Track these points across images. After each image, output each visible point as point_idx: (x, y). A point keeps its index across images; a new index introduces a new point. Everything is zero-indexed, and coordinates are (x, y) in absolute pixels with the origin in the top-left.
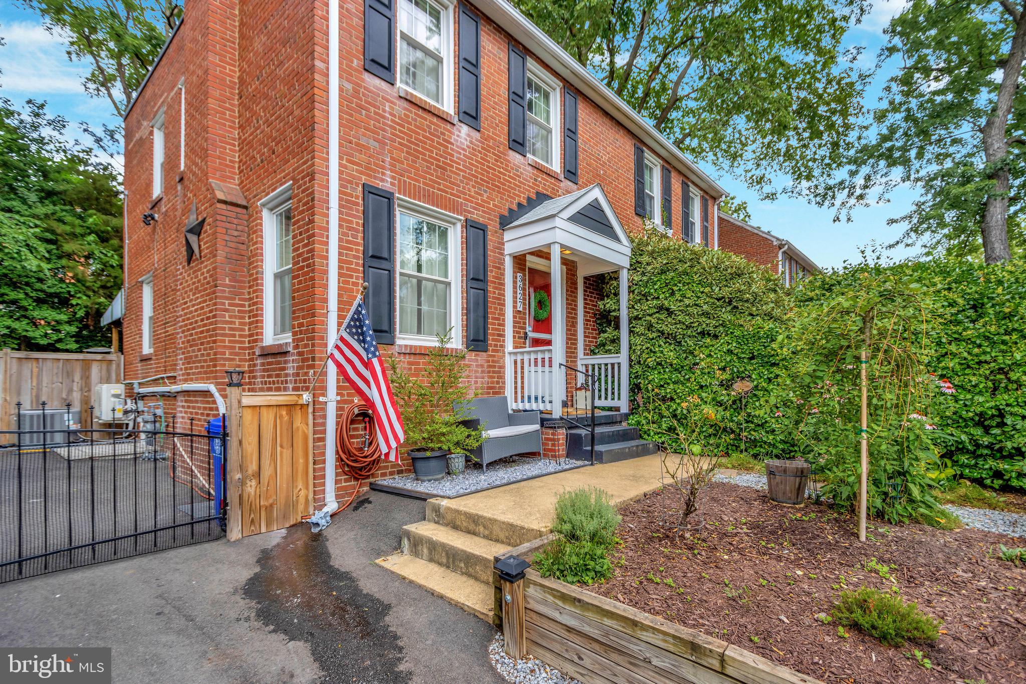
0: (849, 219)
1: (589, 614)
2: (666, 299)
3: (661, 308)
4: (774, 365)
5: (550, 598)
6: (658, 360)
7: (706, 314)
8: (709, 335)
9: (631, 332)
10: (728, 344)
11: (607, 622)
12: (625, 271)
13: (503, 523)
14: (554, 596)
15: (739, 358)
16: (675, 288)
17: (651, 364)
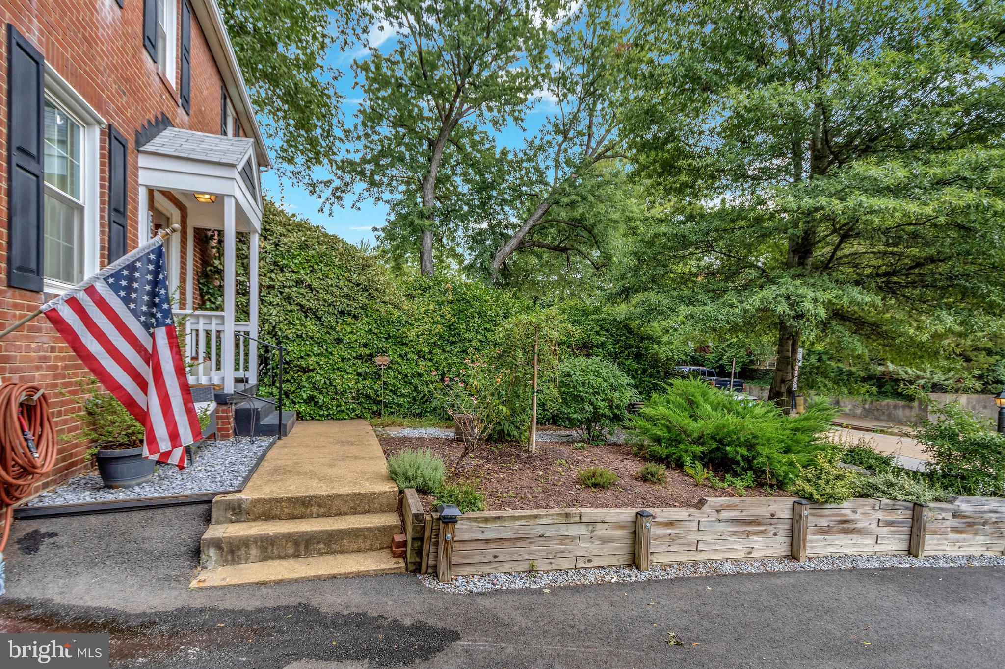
0: (330, 214)
1: (506, 524)
2: (307, 274)
3: (299, 283)
4: (403, 344)
5: (474, 525)
6: (299, 333)
7: (347, 296)
8: (349, 314)
9: (262, 301)
10: (369, 324)
11: (518, 523)
12: (257, 236)
13: (348, 495)
14: (479, 522)
15: (378, 337)
16: (316, 267)
17: (290, 336)
